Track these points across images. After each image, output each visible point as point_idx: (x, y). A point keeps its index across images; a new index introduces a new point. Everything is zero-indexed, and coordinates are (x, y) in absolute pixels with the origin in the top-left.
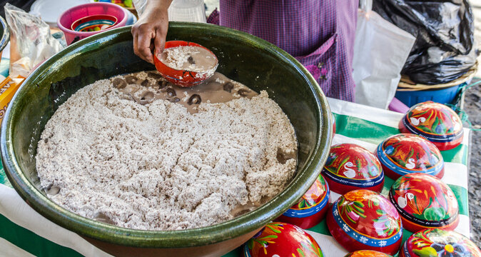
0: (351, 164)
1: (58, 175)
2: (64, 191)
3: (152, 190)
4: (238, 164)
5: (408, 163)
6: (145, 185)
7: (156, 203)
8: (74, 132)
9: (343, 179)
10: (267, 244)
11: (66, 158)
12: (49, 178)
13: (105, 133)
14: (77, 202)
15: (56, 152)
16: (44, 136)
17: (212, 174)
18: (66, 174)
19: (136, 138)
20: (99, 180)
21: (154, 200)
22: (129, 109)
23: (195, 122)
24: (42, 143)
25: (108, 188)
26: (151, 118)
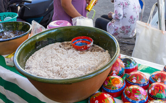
0: (135, 78)
1: (31, 65)
2: (31, 69)
3: (55, 71)
4: (85, 68)
5: (158, 80)
6: (54, 70)
7: (55, 75)
8: (42, 55)
9: (132, 83)
10: (95, 97)
11: (36, 61)
12: (28, 65)
13: (50, 56)
14: (33, 72)
15: (33, 60)
16: (33, 55)
17: (75, 70)
18: (33, 65)
19: (59, 58)
20: (42, 68)
21: (55, 74)
22: (61, 50)
23: (79, 57)
24: (31, 57)
25: (44, 70)
26: (67, 54)
